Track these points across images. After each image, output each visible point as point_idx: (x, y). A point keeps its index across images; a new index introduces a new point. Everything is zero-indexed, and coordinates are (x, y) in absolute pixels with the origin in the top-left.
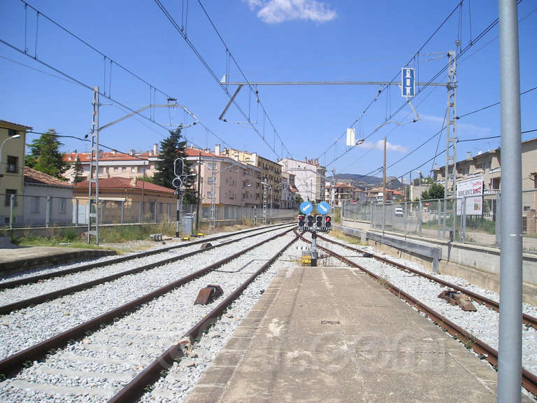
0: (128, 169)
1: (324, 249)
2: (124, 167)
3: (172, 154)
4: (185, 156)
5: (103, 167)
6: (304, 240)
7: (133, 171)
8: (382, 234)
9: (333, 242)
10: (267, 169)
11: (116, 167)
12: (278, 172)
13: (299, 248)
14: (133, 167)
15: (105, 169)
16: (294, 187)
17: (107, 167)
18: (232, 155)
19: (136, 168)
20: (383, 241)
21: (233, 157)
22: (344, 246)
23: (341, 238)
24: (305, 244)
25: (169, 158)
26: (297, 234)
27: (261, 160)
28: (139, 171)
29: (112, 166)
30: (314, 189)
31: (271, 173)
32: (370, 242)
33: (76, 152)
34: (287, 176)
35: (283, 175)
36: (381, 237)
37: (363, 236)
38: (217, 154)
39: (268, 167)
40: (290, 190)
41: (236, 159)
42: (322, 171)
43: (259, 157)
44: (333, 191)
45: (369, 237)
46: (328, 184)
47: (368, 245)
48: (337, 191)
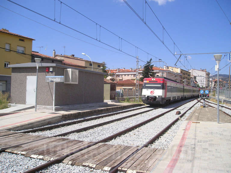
0: (130, 75)
1: (208, 105)
2: (128, 75)
3: (148, 70)
4: (153, 70)
5: (120, 75)
6: (201, 102)
7: (132, 76)
8: (228, 100)
9: (211, 103)
10: (184, 74)
11: (125, 75)
12: (189, 75)
13: (199, 105)
14: (132, 75)
15: (121, 76)
16: (196, 81)
17: (122, 75)
18: (170, 69)
19: (133, 75)
20: (228, 102)
21: (170, 70)
22: (215, 104)
23: (215, 102)
24: (201, 104)
25: (147, 71)
26: (198, 100)
27: (182, 71)
28: (134, 76)
29: (123, 75)
30: (205, 83)
31: (186, 76)
32: (225, 103)
33: (109, 69)
34: (193, 77)
35: (191, 76)
36: (228, 101)
37: (222, 101)
38: (165, 69)
39: (185, 73)
40: (194, 82)
41: (172, 71)
42: (208, 74)
43: (181, 69)
44: (213, 82)
45: (225, 101)
46: (211, 79)
47: (224, 104)
48: (215, 83)
